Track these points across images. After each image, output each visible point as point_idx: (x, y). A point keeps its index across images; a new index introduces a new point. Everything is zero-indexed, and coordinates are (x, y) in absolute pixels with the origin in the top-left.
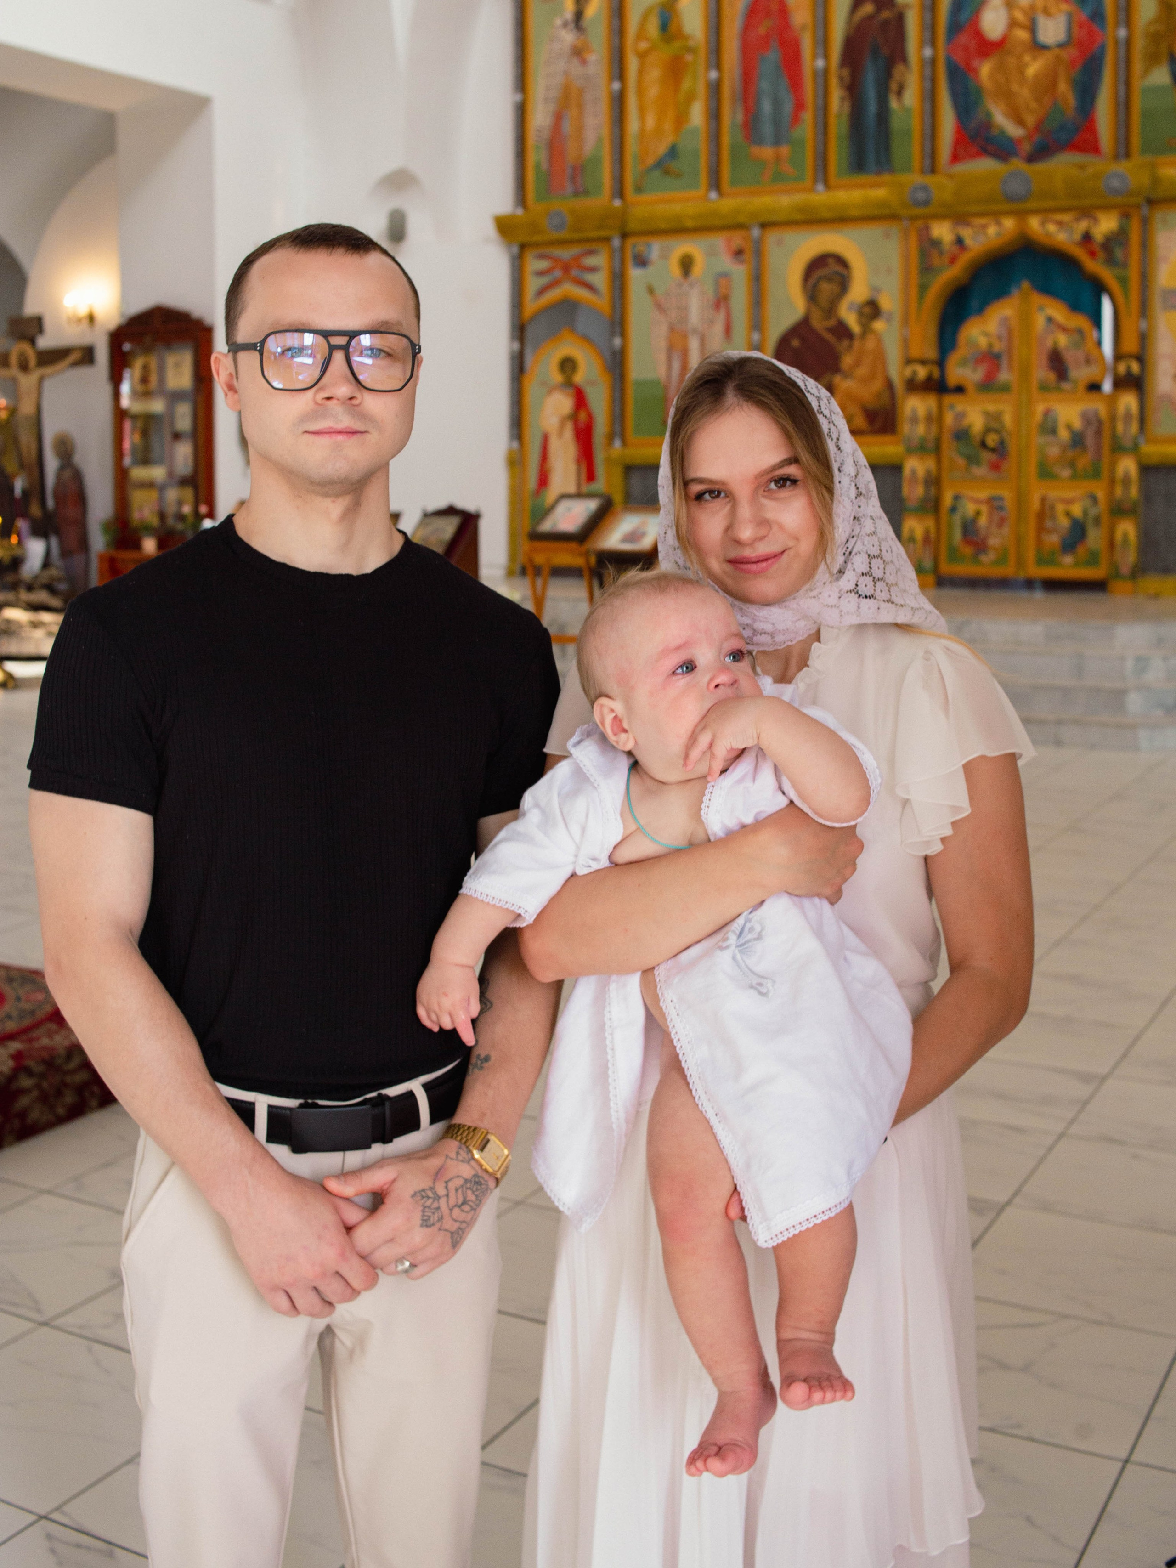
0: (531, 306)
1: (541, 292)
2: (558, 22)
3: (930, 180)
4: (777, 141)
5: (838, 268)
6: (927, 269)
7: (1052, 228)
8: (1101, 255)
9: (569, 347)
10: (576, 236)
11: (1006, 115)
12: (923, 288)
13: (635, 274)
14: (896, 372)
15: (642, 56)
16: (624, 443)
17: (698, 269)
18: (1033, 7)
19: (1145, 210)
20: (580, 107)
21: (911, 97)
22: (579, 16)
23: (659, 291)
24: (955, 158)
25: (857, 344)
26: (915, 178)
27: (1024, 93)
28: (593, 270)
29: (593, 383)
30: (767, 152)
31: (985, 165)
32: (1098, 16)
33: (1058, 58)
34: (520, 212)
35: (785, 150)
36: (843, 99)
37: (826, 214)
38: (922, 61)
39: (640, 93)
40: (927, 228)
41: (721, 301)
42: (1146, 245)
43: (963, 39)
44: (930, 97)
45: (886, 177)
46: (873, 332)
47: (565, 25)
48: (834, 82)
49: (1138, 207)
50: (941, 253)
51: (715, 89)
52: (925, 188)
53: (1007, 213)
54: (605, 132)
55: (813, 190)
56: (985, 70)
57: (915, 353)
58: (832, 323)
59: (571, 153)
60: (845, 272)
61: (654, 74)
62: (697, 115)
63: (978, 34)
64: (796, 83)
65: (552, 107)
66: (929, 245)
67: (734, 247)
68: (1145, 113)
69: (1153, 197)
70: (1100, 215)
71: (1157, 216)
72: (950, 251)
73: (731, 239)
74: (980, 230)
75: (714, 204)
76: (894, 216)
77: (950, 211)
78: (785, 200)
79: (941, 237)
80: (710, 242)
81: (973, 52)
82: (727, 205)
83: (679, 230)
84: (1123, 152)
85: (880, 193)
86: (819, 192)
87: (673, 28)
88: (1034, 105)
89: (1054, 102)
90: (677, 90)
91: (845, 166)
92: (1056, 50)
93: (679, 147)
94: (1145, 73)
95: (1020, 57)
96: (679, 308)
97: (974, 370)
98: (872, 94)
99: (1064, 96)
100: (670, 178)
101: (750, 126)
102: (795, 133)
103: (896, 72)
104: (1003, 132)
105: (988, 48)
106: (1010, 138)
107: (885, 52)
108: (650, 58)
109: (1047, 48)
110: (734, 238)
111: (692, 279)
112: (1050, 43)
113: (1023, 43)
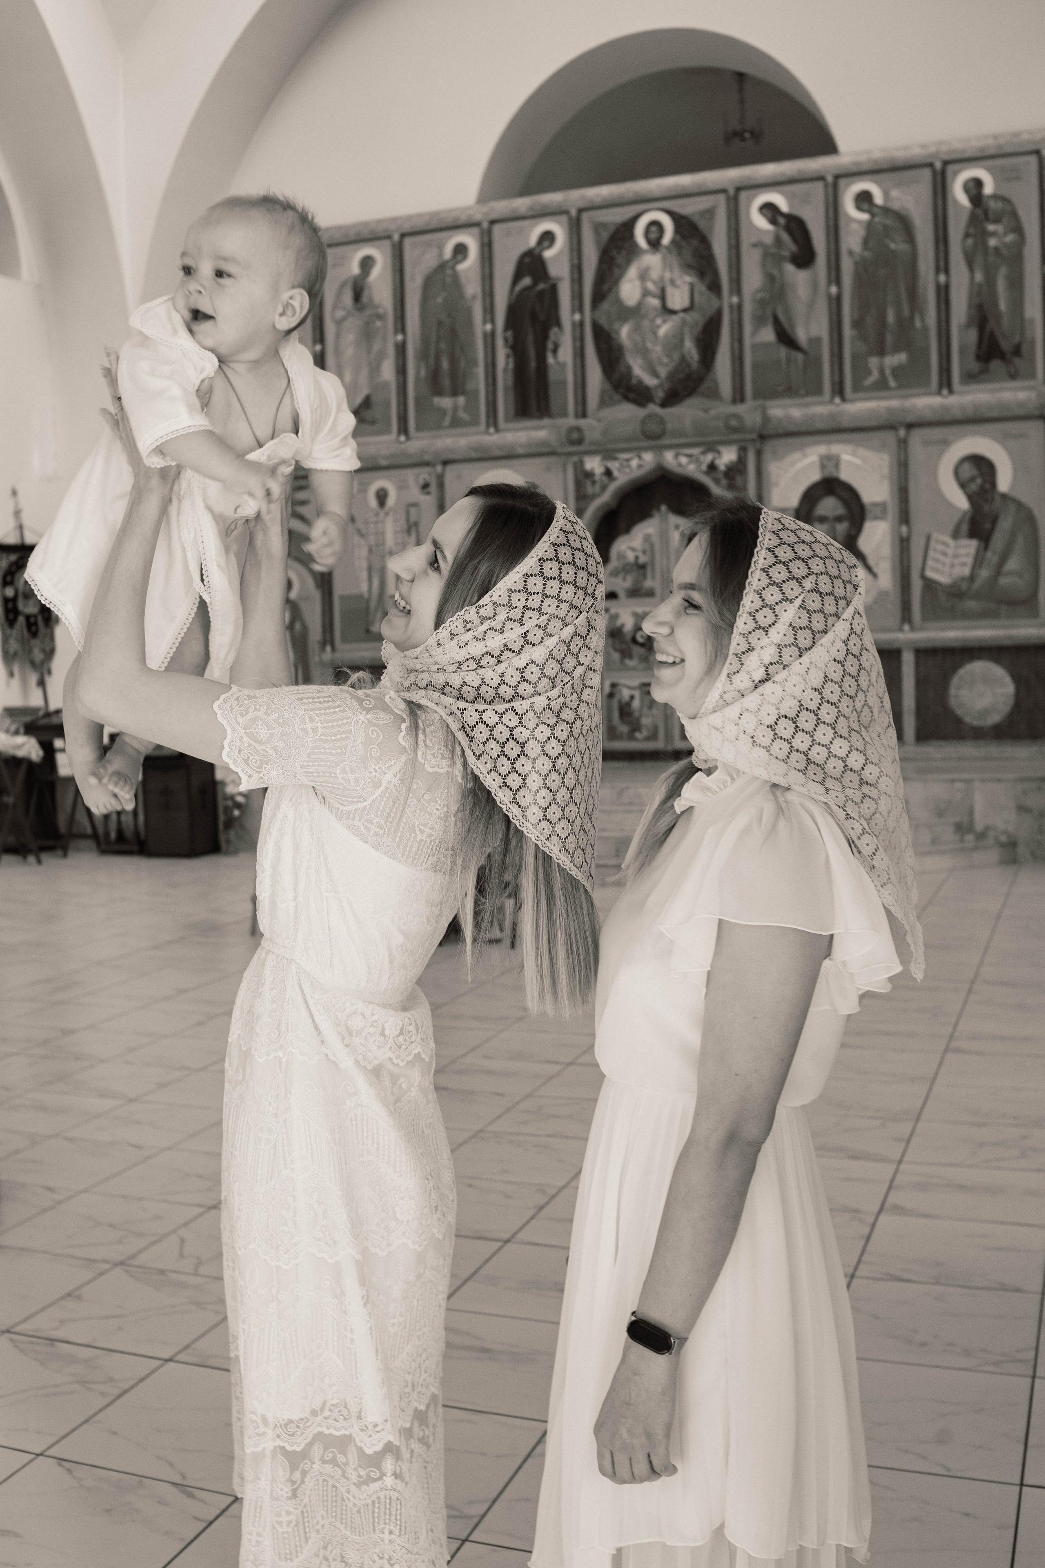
3: (582, 423)
4: (455, 393)
6: (582, 496)
7: (684, 460)
8: (724, 482)
11: (643, 367)
15: (339, 323)
16: (333, 649)
17: (391, 501)
18: (662, 279)
19: (758, 444)
23: (360, 520)
24: (603, 405)
26: (571, 421)
27: (657, 351)
29: (307, 598)
30: (446, 402)
31: (627, 410)
32: (715, 286)
33: (684, 319)
35: (461, 400)
36: (508, 356)
37: (497, 453)
38: (574, 324)
39: (337, 353)
40: (581, 462)
41: (412, 527)
42: (761, 474)
43: (606, 306)
44: (580, 354)
45: (546, 421)
49: (754, 440)
50: (594, 482)
51: (401, 349)
52: (578, 429)
53: (647, 449)
55: (486, 433)
56: (625, 331)
61: (350, 338)
63: (618, 301)
64: (469, 344)
66: (583, 477)
67: (421, 482)
68: (755, 366)
69: (765, 432)
70: (722, 449)
71: (769, 447)
72: (602, 481)
73: (418, 475)
74: (625, 463)
75: (403, 446)
76: (553, 453)
77: (600, 448)
78: (463, 442)
79: (593, 469)
80: (402, 477)
81: (615, 316)
82: (414, 446)
83: (374, 468)
84: (739, 397)
85: (541, 434)
86: (491, 435)
87: (365, 299)
88: (665, 360)
89: (683, 358)
90: (369, 351)
91: (512, 411)
92: (682, 315)
93: (374, 399)
94: (754, 333)
95: (653, 321)
96: (377, 533)
97: (624, 579)
98: (532, 353)
99: (689, 352)
100: (365, 425)
101: (433, 380)
102: (470, 386)
103: (551, 333)
104: (641, 382)
105: (627, 313)
106: (647, 387)
107: (543, 317)
108: (346, 324)
109: (674, 313)
110: (421, 474)
111: (387, 509)
112: (678, 308)
113: (656, 309)
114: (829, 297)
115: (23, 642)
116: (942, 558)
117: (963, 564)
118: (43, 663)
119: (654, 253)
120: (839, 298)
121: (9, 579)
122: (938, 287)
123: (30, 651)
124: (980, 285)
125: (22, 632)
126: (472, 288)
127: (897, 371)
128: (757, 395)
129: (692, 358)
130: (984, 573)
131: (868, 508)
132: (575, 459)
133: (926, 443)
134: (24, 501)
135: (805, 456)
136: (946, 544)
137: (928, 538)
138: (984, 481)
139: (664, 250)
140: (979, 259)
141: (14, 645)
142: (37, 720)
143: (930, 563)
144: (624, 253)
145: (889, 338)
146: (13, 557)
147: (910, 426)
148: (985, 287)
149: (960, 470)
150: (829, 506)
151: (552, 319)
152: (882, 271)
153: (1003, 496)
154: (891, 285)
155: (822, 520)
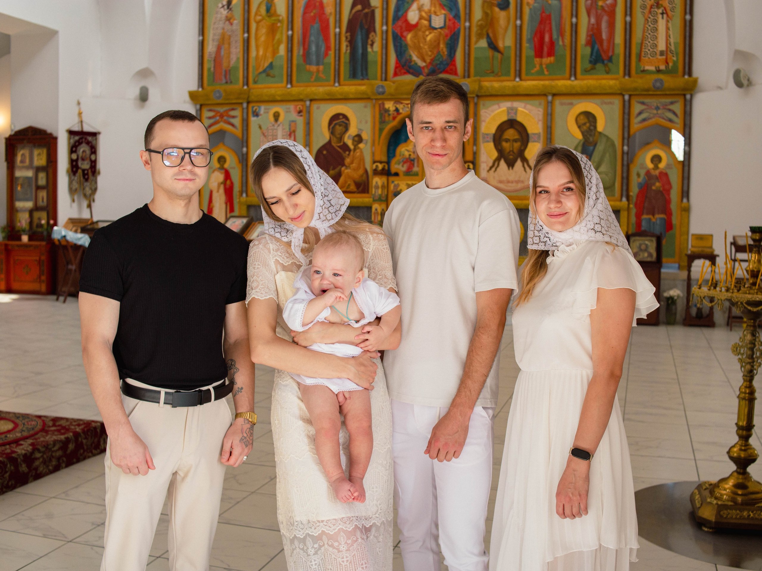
1: (210, 126)
2: (220, 5)
3: (385, 83)
4: (318, 64)
5: (344, 120)
6: (383, 122)
10: (227, 102)
11: (418, 57)
12: (381, 130)
14: (369, 166)
15: (258, 23)
16: (247, 195)
17: (281, 118)
18: (430, 11)
19: (476, 100)
20: (229, 44)
21: (377, 47)
22: (229, 3)
23: (264, 128)
24: (395, 74)
25: (352, 153)
26: (378, 82)
27: (426, 48)
28: (234, 117)
29: (234, 168)
30: (313, 68)
31: (409, 78)
32: (457, 16)
33: (440, 33)
34: (200, 89)
35: (321, 67)
36: (347, 46)
37: (339, 97)
38: (382, 32)
39: (257, 39)
40: (383, 104)
41: (292, 133)
43: (400, 23)
44: (385, 47)
45: (366, 81)
46: (359, 148)
47: (223, 6)
48: (343, 39)
49: (474, 97)
50: (389, 115)
51: (291, 39)
52: (382, 87)
54: (241, 55)
55: (334, 85)
56: (409, 36)
57: (377, 158)
58: (342, 144)
59: (225, 65)
60: (347, 122)
61: (263, 31)
62: (282, 50)
63: (406, 21)
64: (326, 38)
65: (216, 43)
66: (384, 111)
67: (298, 109)
68: (476, 59)
69: (480, 94)
71: (481, 102)
72: (393, 114)
74: (406, 106)
75: (289, 90)
76: (369, 98)
77: (393, 97)
78: (321, 89)
79: (389, 108)
80: (288, 106)
81: (404, 29)
82: (295, 90)
83: (273, 101)
84: (467, 74)
85: (363, 88)
86: (336, 87)
87: (272, 11)
88: (430, 53)
89: (438, 52)
90: (273, 39)
91: (348, 76)
92: (439, 30)
93: (274, 64)
94: (477, 42)
95: (424, 32)
96: (273, 135)
97: (403, 166)
98: (360, 45)
99: (442, 50)
100: (269, 78)
101: (306, 57)
102: (326, 60)
103: (371, 36)
104: (416, 64)
105: (411, 27)
106: (419, 67)
107: (366, 27)
108: (261, 24)
109: (436, 29)
110: (298, 105)
111: (279, 123)
112: (437, 27)
113: (425, 26)
114: (516, 26)
115: (80, 183)
118: (90, 195)
120: (521, 27)
121: (74, 149)
122: (572, 24)
123: (84, 189)
124: (593, 25)
125: (80, 178)
127: (548, 66)
128: (476, 74)
129: (443, 53)
131: (530, 136)
132: (380, 102)
133: (562, 104)
134: (83, 108)
135: (500, 108)
138: (591, 125)
140: (593, 12)
141: (75, 185)
142: (87, 225)
145: (545, 49)
146: (77, 138)
147: (554, 95)
148: (595, 26)
149: (578, 119)
150: (510, 134)
151: (371, 28)
152: (544, 14)
153: (600, 133)
154: (548, 22)
155: (507, 141)
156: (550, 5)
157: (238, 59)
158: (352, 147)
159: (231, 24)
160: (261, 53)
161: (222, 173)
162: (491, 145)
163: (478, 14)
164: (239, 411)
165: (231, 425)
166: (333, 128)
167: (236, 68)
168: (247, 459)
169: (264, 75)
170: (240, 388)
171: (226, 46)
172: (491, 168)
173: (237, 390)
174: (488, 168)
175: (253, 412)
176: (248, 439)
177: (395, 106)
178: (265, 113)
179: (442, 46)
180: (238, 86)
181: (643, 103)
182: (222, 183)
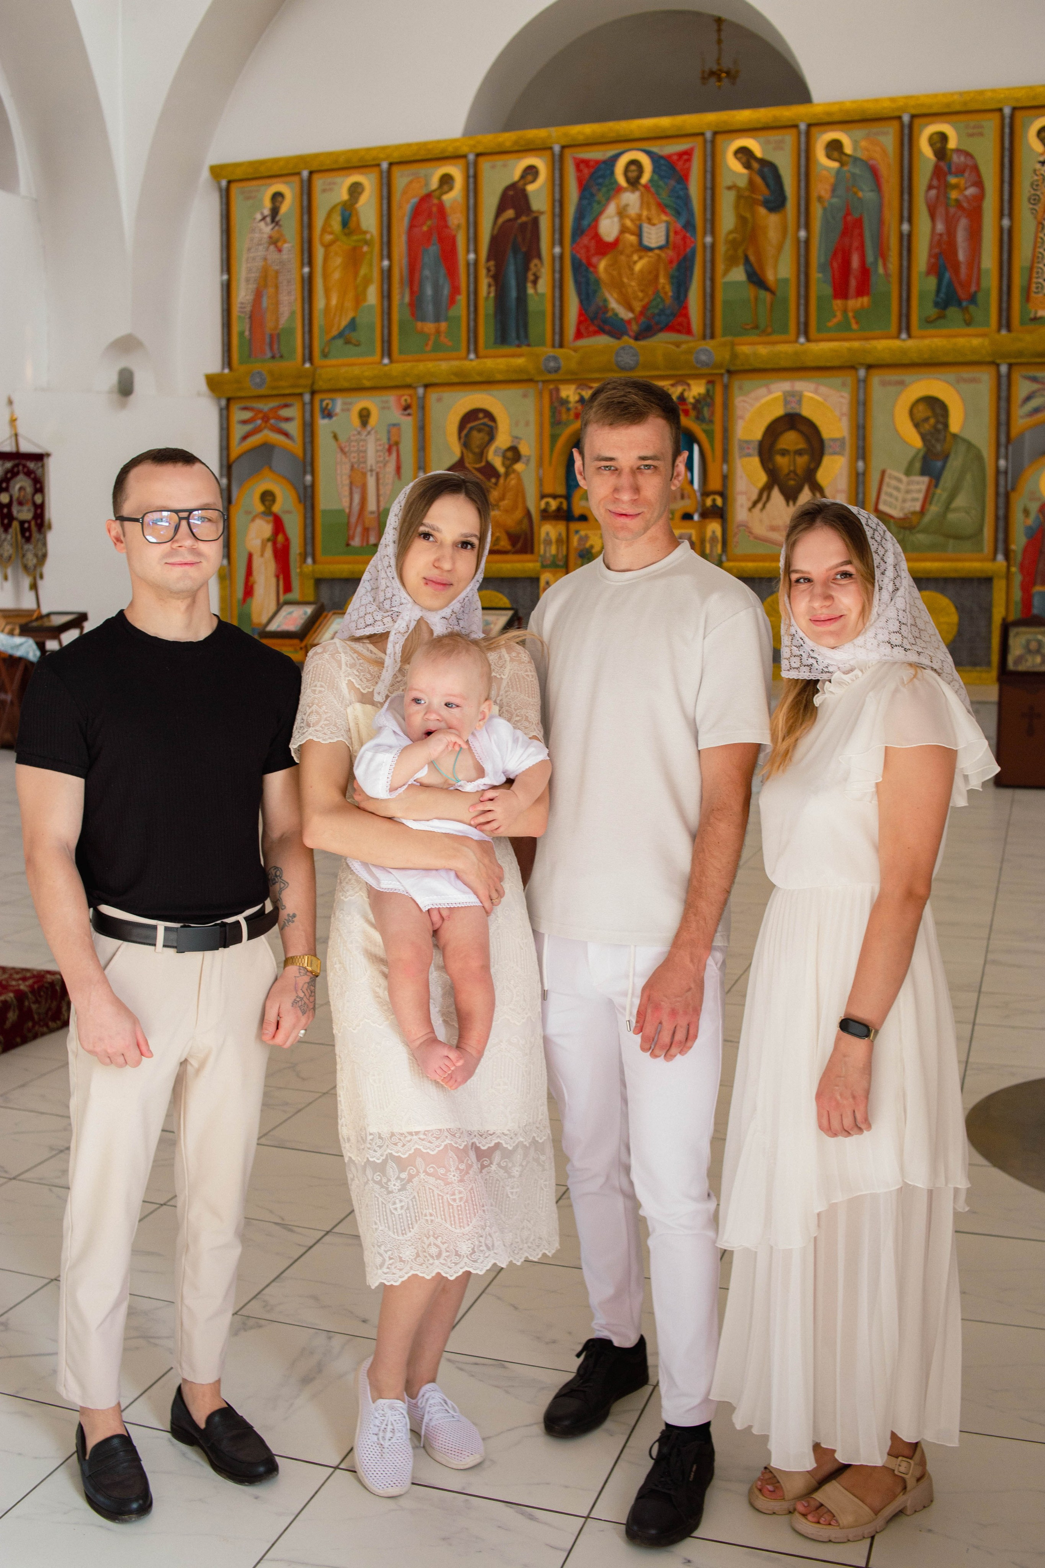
0: (236, 449)
1: (245, 438)
2: (258, 216)
3: (559, 352)
4: (437, 319)
5: (486, 420)
6: (557, 423)
8: (693, 414)
9: (267, 483)
10: (275, 392)
11: (619, 302)
12: (554, 438)
13: (322, 423)
14: (533, 504)
15: (327, 246)
16: (314, 561)
17: (373, 421)
18: (639, 216)
19: (726, 379)
20: (277, 287)
21: (544, 285)
22: (275, 211)
23: (342, 438)
24: (579, 335)
25: (502, 480)
26: (548, 351)
27: (633, 285)
28: (287, 420)
29: (290, 512)
30: (429, 327)
31: (603, 341)
32: (689, 225)
33: (659, 256)
34: (226, 371)
35: (443, 325)
36: (489, 286)
37: (477, 378)
38: (553, 258)
39: (325, 276)
40: (558, 390)
41: (393, 446)
42: (727, 406)
43: (585, 240)
44: (559, 286)
45: (524, 349)
46: (514, 471)
47: (264, 218)
48: (483, 272)
49: (722, 375)
50: (568, 410)
51: (387, 275)
52: (555, 358)
54: (298, 307)
55: (466, 358)
56: (602, 265)
57: (548, 489)
58: (483, 464)
59: (269, 325)
60: (492, 424)
61: (337, 261)
62: (372, 295)
63: (597, 237)
64: (452, 272)
65: (252, 286)
66: (559, 404)
67: (403, 403)
68: (726, 302)
69: (732, 368)
70: (691, 382)
71: (736, 384)
72: (576, 408)
73: (400, 397)
75: (386, 368)
76: (530, 380)
77: (573, 377)
78: (444, 366)
79: (568, 397)
80: (384, 398)
81: (592, 251)
82: (397, 369)
83: (359, 389)
84: (709, 333)
85: (520, 361)
86: (471, 360)
87: (352, 224)
88: (640, 295)
89: (656, 292)
90: (356, 273)
91: (492, 340)
92: (657, 251)
93: (358, 320)
94: (726, 272)
95: (629, 256)
96: (359, 451)
98: (513, 283)
99: (663, 288)
100: (351, 346)
101: (416, 306)
102: (452, 312)
103: (532, 265)
104: (616, 315)
105: (605, 248)
106: (622, 320)
107: (524, 249)
108: (334, 248)
109: (650, 249)
110: (403, 395)
111: (369, 428)
112: (653, 245)
113: (632, 245)
114: (798, 241)
115: (16, 546)
116: (895, 493)
117: (914, 500)
118: (35, 567)
119: (633, 192)
120: (807, 242)
122: (901, 235)
123: (23, 556)
124: (941, 235)
125: (16, 537)
126: (456, 219)
127: (859, 315)
128: (727, 331)
129: (666, 293)
130: (934, 509)
131: (827, 443)
132: (552, 386)
133: (884, 384)
134: (19, 411)
135: (770, 392)
136: (900, 480)
137: (883, 473)
138: (937, 422)
139: (642, 189)
140: (940, 211)
141: (8, 550)
142: (31, 621)
143: (883, 497)
144: (604, 190)
145: (853, 283)
146: (9, 465)
147: (870, 367)
148: (945, 237)
149: (915, 411)
150: (790, 440)
151: (532, 251)
152: (849, 218)
153: (955, 436)
154: (856, 232)
155: (784, 452)
156: (859, 199)
157: (293, 313)
158: (501, 470)
159: (280, 251)
160: (334, 302)
161: (268, 522)
162: (756, 461)
163: (727, 220)
164: (290, 955)
165: (276, 979)
166: (467, 436)
167: (290, 331)
168: (305, 1035)
169: (340, 342)
170: (291, 914)
171: (271, 290)
172: (755, 504)
173: (287, 918)
174: (750, 504)
175: (315, 955)
176: (307, 1001)
177: (579, 394)
178: (343, 410)
179: (662, 280)
180: (295, 362)
181: (1034, 379)
182: (269, 540)
